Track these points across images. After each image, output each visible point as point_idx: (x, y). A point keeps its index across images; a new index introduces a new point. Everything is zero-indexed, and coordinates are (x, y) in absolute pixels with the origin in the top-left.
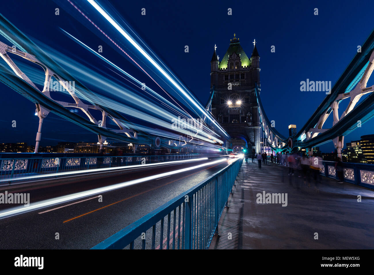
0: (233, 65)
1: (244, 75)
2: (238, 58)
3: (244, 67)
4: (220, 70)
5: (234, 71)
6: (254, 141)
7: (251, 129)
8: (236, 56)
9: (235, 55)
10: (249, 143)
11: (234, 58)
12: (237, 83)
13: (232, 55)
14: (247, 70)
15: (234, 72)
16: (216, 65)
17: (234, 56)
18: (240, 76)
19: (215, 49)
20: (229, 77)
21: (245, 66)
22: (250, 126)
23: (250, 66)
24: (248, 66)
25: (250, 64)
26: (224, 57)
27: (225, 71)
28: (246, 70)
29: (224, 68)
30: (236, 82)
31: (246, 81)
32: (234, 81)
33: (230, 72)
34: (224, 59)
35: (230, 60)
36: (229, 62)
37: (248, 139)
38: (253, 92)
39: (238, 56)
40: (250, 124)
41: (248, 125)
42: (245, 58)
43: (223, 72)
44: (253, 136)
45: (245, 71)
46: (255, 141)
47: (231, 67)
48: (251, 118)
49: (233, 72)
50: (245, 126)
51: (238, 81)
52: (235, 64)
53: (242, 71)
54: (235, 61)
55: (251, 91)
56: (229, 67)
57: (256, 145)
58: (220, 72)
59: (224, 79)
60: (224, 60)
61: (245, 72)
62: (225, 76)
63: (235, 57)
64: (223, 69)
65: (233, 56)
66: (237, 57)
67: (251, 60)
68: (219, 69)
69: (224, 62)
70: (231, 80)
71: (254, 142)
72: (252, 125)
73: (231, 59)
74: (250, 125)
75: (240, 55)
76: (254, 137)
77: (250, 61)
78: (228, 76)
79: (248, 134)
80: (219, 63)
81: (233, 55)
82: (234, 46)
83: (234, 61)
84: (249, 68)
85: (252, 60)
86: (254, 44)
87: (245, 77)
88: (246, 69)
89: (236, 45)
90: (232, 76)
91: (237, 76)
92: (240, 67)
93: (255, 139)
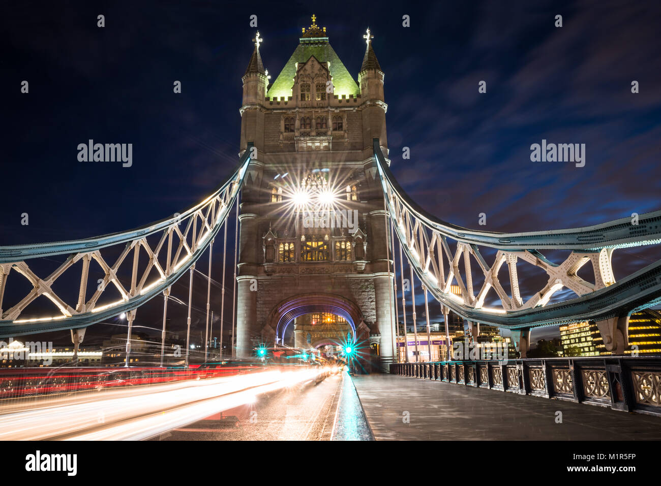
0: (308, 90)
1: (341, 118)
2: (324, 71)
3: (340, 98)
4: (271, 103)
5: (313, 107)
6: (377, 318)
7: (367, 280)
8: (317, 66)
9: (316, 63)
10: (361, 325)
11: (312, 72)
12: (321, 141)
13: (305, 64)
14: (351, 107)
15: (313, 110)
16: (260, 85)
17: (313, 66)
18: (330, 122)
19: (258, 45)
20: (297, 123)
21: (344, 97)
22: (362, 272)
23: (359, 96)
24: (351, 96)
25: (358, 91)
26: (284, 71)
27: (285, 106)
28: (347, 107)
29: (282, 98)
30: (318, 138)
31: (346, 135)
32: (314, 133)
33: (299, 108)
34: (281, 76)
35: (301, 75)
36: (296, 83)
37: (358, 315)
38: (370, 169)
39: (323, 66)
40: (363, 264)
41: (356, 270)
42: (344, 77)
43: (278, 107)
44: (374, 303)
45: (343, 109)
46: (380, 320)
47: (303, 96)
48: (365, 248)
49: (309, 110)
50: (346, 271)
51: (325, 134)
52: (315, 88)
53: (337, 108)
54: (315, 80)
55: (363, 166)
56: (297, 96)
57: (381, 330)
58: (272, 107)
59: (282, 128)
60: (283, 77)
61: (345, 111)
62: (286, 119)
63: (316, 71)
64: (279, 100)
65: (308, 67)
66: (320, 70)
67: (359, 80)
68: (268, 99)
69: (284, 83)
70: (302, 130)
71: (377, 322)
72: (368, 269)
73: (301, 72)
74: (363, 268)
75: (329, 64)
76: (374, 307)
77: (358, 84)
78: (293, 119)
79: (356, 297)
80: (267, 83)
81: (310, 63)
82: (312, 44)
83: (313, 79)
84: (355, 100)
85: (363, 80)
86: (368, 42)
87: (345, 126)
88: (348, 104)
89: (317, 44)
90: (306, 122)
91: (322, 122)
92: (329, 97)
93: (380, 312)
